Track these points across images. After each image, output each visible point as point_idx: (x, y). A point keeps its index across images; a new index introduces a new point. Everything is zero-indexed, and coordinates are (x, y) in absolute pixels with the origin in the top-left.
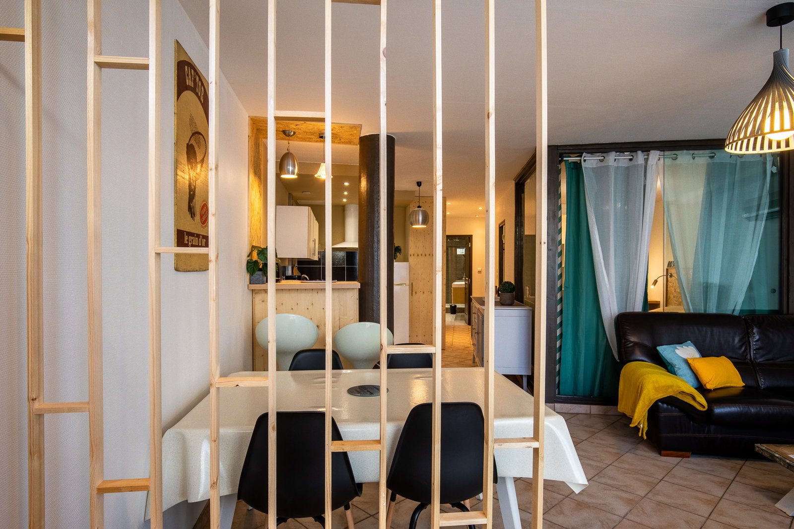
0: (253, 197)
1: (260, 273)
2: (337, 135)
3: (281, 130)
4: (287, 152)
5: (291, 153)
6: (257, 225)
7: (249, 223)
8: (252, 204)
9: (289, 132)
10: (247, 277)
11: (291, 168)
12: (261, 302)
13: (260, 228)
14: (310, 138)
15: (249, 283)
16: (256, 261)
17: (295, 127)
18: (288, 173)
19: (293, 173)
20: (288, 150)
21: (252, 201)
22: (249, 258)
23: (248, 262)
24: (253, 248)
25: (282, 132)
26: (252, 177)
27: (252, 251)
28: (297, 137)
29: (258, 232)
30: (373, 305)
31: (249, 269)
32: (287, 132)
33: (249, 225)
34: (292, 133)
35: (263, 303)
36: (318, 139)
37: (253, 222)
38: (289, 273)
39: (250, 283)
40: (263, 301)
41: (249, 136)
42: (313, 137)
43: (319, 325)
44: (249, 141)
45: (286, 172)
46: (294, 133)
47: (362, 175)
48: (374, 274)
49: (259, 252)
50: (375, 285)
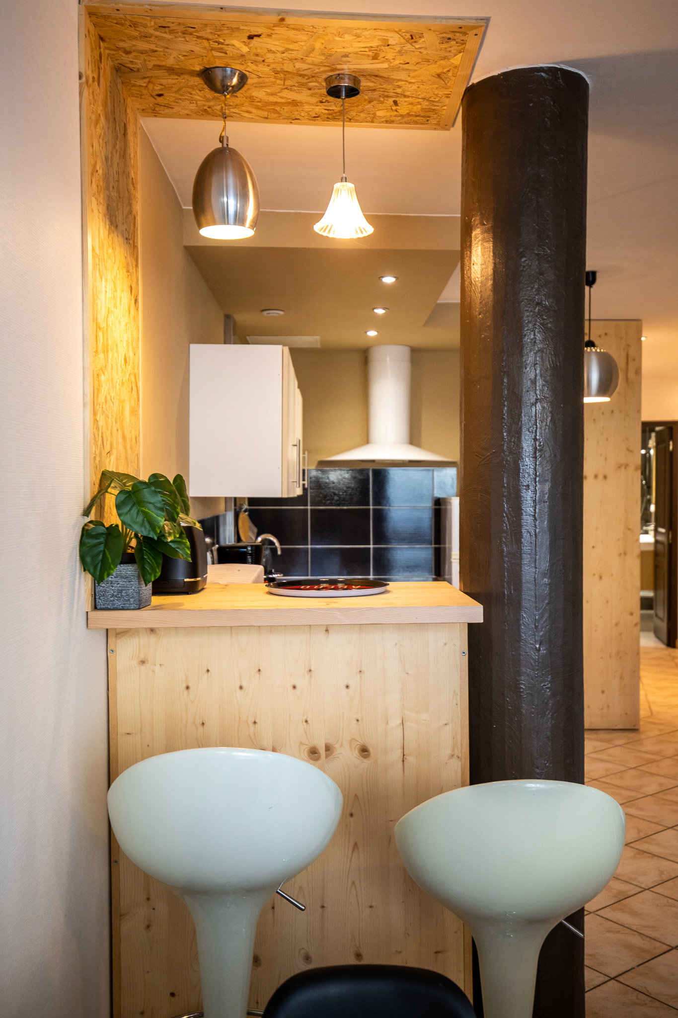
0: (103, 302)
1: (129, 570)
2: (388, 80)
3: (198, 68)
4: (220, 145)
5: (233, 152)
6: (122, 402)
7: (89, 391)
8: (98, 326)
9: (225, 77)
10: (85, 583)
11: (232, 203)
12: (135, 663)
13: (134, 412)
14: (294, 103)
15: (89, 610)
16: (113, 529)
17: (245, 49)
18: (224, 220)
19: (240, 219)
20: (221, 140)
21: (101, 317)
22: (87, 520)
23: (86, 533)
24: (106, 479)
25: (198, 81)
26: (98, 230)
27: (102, 489)
28: (252, 99)
29: (126, 424)
30: (519, 673)
31: (88, 559)
32: (219, 74)
33: (89, 399)
34: (235, 81)
35: (143, 667)
36: (320, 109)
37: (105, 389)
38: (228, 536)
39: (95, 608)
40: (143, 662)
41: (80, 77)
42: (302, 96)
43: (331, 742)
44: (81, 94)
45: (217, 215)
46: (243, 78)
47: (476, 220)
48: (520, 565)
49: (123, 497)
50: (525, 604)
